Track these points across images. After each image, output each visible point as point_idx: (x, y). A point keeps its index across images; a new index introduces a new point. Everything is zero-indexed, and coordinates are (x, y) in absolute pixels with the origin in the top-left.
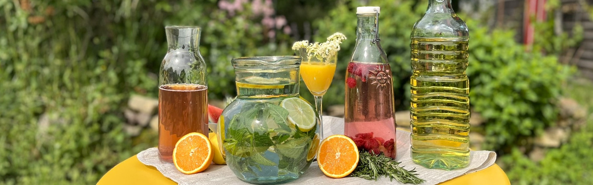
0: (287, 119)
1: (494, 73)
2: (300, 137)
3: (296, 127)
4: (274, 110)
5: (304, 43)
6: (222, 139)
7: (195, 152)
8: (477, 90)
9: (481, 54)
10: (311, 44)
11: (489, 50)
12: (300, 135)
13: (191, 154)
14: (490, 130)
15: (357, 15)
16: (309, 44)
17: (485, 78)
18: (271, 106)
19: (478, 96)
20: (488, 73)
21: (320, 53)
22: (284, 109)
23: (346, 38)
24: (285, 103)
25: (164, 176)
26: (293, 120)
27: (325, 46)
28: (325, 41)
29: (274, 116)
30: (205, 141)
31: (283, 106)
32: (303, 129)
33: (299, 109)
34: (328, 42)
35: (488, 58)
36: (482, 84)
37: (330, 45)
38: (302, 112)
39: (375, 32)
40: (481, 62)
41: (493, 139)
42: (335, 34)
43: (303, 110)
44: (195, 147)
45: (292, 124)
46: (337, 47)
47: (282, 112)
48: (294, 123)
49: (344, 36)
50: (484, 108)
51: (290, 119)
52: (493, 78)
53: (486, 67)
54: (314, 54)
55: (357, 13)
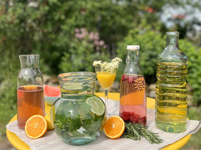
0: (90, 111)
1: (198, 67)
2: (97, 120)
3: (95, 114)
4: (82, 106)
5: (99, 62)
6: (53, 120)
7: (38, 126)
8: (191, 75)
9: (192, 59)
10: (103, 63)
11: (196, 57)
12: (98, 119)
13: (35, 127)
14: (195, 93)
15: (127, 50)
16: (102, 63)
17: (194, 70)
18: (81, 103)
19: (191, 78)
20: (195, 68)
21: (108, 68)
22: (88, 105)
23: (122, 61)
24: (88, 101)
25: (21, 140)
26: (93, 110)
27: (111, 65)
28: (110, 62)
29: (83, 109)
30: (42, 119)
31: (88, 103)
32: (98, 116)
33: (96, 103)
34: (112, 62)
35: (196, 60)
36: (192, 72)
37: (114, 64)
38: (97, 105)
39: (137, 59)
40: (193, 62)
41: (197, 98)
42: (116, 59)
43: (98, 104)
44: (37, 123)
45: (93, 113)
46: (117, 66)
47: (87, 106)
48: (94, 112)
49: (120, 59)
50: (193, 83)
51: (92, 110)
52: (198, 70)
53: (195, 65)
54: (104, 68)
55: (127, 49)
